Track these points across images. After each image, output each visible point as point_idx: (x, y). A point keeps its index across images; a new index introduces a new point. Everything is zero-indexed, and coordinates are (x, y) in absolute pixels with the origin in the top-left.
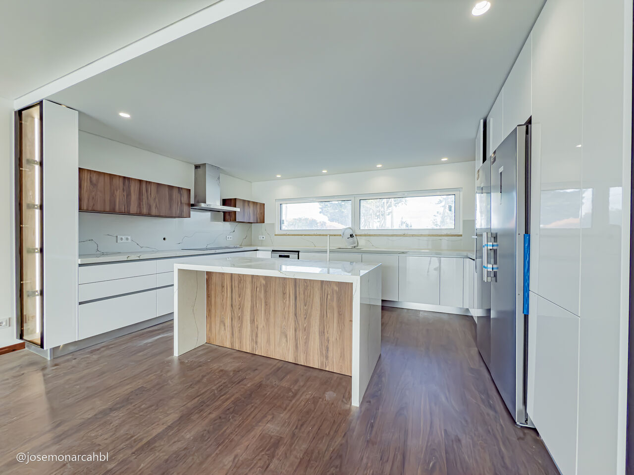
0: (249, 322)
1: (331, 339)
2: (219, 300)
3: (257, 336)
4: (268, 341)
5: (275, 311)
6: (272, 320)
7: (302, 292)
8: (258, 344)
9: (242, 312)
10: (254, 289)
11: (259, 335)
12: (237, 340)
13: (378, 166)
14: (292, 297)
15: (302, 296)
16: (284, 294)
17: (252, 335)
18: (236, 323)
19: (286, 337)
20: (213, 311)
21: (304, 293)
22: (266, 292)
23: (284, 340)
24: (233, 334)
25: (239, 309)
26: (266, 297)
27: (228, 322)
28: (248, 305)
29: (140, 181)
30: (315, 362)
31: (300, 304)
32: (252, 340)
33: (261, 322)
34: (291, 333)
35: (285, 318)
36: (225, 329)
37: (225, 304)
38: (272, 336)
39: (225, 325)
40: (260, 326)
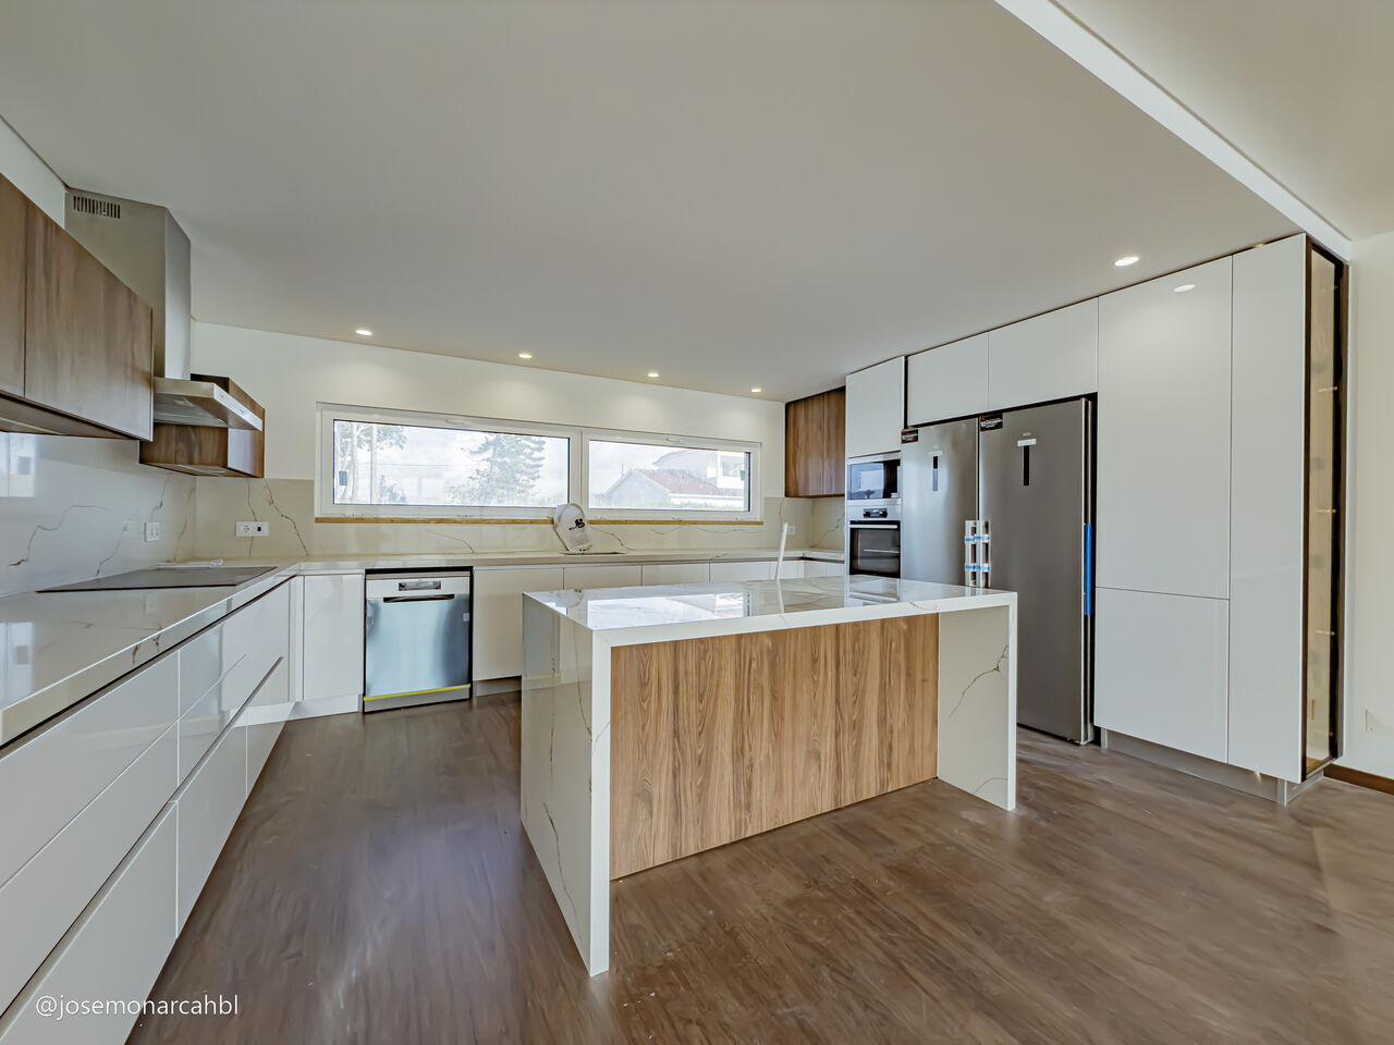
0: (728, 759)
1: (896, 729)
3: (750, 789)
4: (779, 787)
5: (795, 706)
6: (787, 732)
7: (849, 647)
8: (754, 807)
9: (710, 738)
11: (756, 783)
12: (691, 826)
14: (831, 664)
16: (815, 661)
17: (736, 791)
18: (689, 781)
19: (818, 758)
21: (854, 651)
25: (700, 733)
26: (774, 682)
27: (662, 786)
32: (737, 804)
33: (761, 747)
34: (827, 746)
35: (816, 716)
36: (651, 814)
37: (652, 734)
38: (787, 774)
39: (650, 802)
40: (759, 760)
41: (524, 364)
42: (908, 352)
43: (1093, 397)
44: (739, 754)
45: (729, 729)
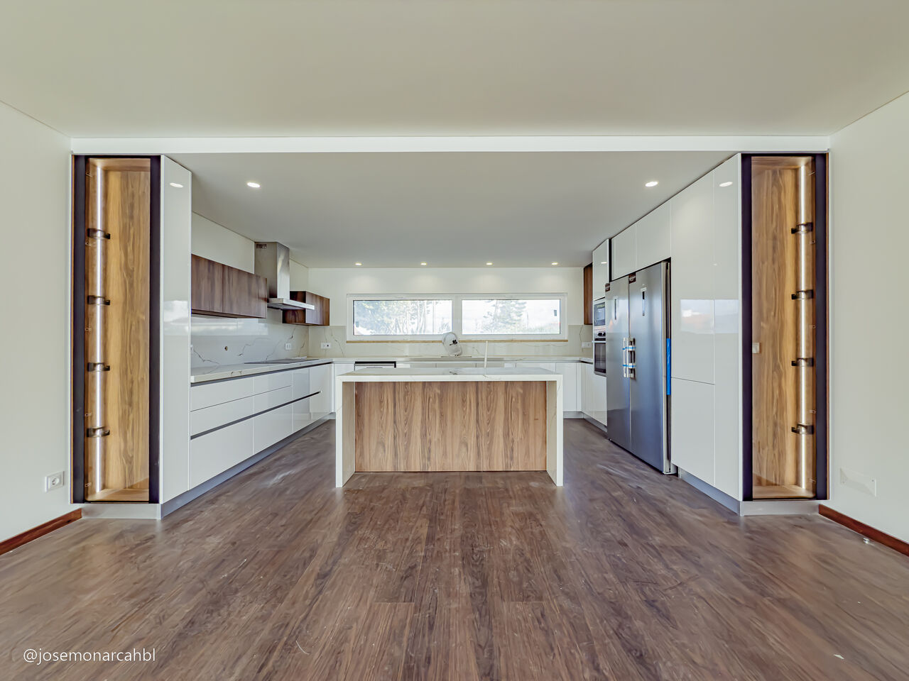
0: (419, 437)
1: (515, 440)
2: (375, 418)
3: (430, 451)
4: (445, 454)
5: (453, 421)
6: (449, 432)
7: (484, 398)
8: (432, 460)
9: (410, 428)
10: (425, 400)
11: (433, 449)
12: (402, 460)
13: (488, 264)
14: (474, 405)
15: (484, 402)
16: (464, 401)
17: (423, 452)
18: (401, 442)
19: (467, 445)
20: (366, 432)
21: (487, 399)
22: (441, 401)
23: (464, 449)
24: (396, 454)
25: (406, 424)
26: (441, 407)
27: (389, 441)
28: (417, 418)
29: (223, 266)
30: (499, 466)
31: (483, 410)
32: (424, 456)
33: (435, 435)
34: (472, 441)
35: (465, 426)
36: (385, 451)
37: (385, 422)
38: (449, 448)
39: (384, 446)
40: (434, 440)
41: (423, 267)
42: (611, 236)
43: (669, 260)
44: (424, 435)
45: (419, 424)
